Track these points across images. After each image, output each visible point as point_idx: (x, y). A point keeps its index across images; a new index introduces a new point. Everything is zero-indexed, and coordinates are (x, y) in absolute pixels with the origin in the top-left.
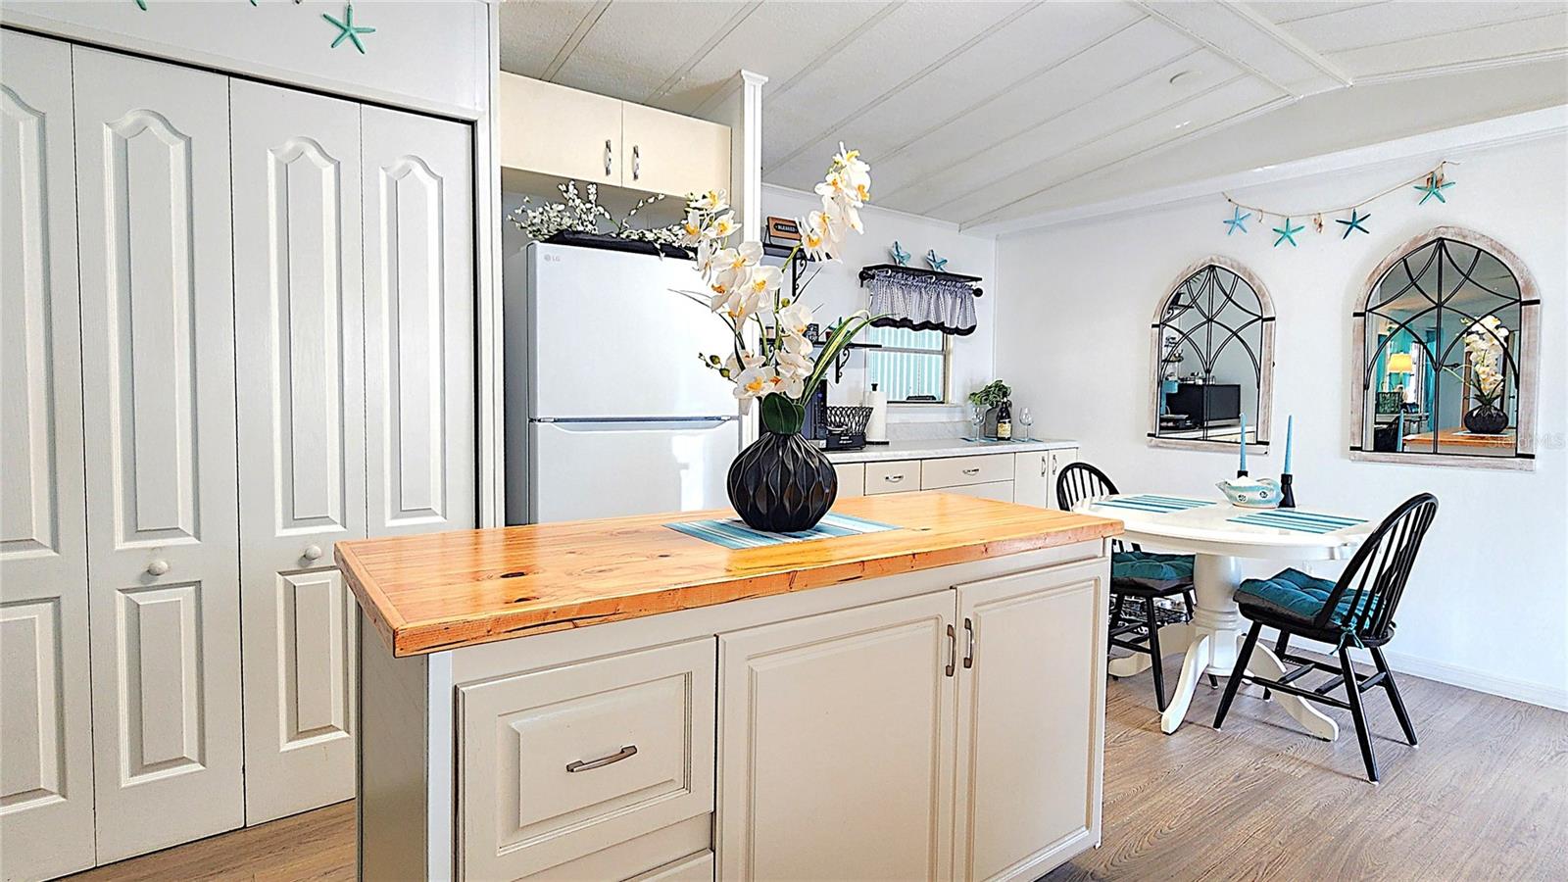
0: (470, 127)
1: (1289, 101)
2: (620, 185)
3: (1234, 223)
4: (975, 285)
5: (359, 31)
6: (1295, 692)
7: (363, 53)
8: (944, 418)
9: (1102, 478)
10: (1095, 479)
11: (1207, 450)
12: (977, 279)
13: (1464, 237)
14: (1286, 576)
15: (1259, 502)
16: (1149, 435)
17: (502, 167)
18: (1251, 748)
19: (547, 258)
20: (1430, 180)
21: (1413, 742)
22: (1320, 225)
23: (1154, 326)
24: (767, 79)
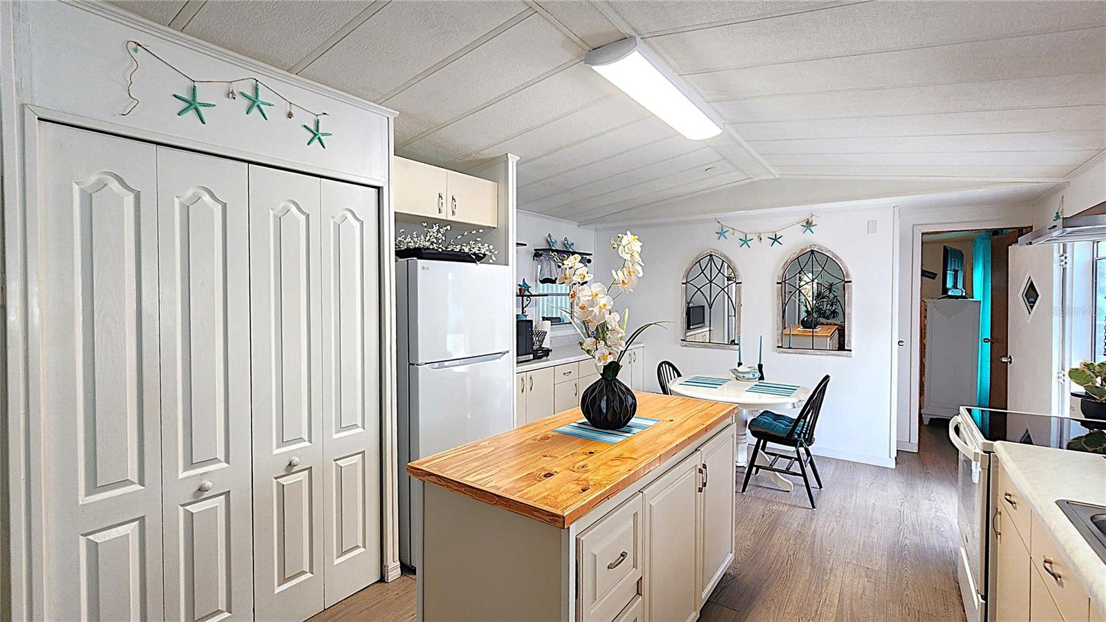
0: (377, 190)
1: (750, 180)
2: (445, 218)
3: (721, 234)
4: (588, 257)
5: (323, 134)
6: (775, 470)
7: (324, 148)
8: (573, 332)
9: (674, 369)
10: (671, 368)
11: (711, 347)
12: (589, 255)
13: (822, 250)
14: (766, 414)
15: (752, 379)
16: (682, 340)
17: (395, 213)
18: (761, 500)
19: (423, 268)
20: (807, 222)
21: (821, 487)
22: (761, 239)
23: (683, 283)
24: (519, 158)
